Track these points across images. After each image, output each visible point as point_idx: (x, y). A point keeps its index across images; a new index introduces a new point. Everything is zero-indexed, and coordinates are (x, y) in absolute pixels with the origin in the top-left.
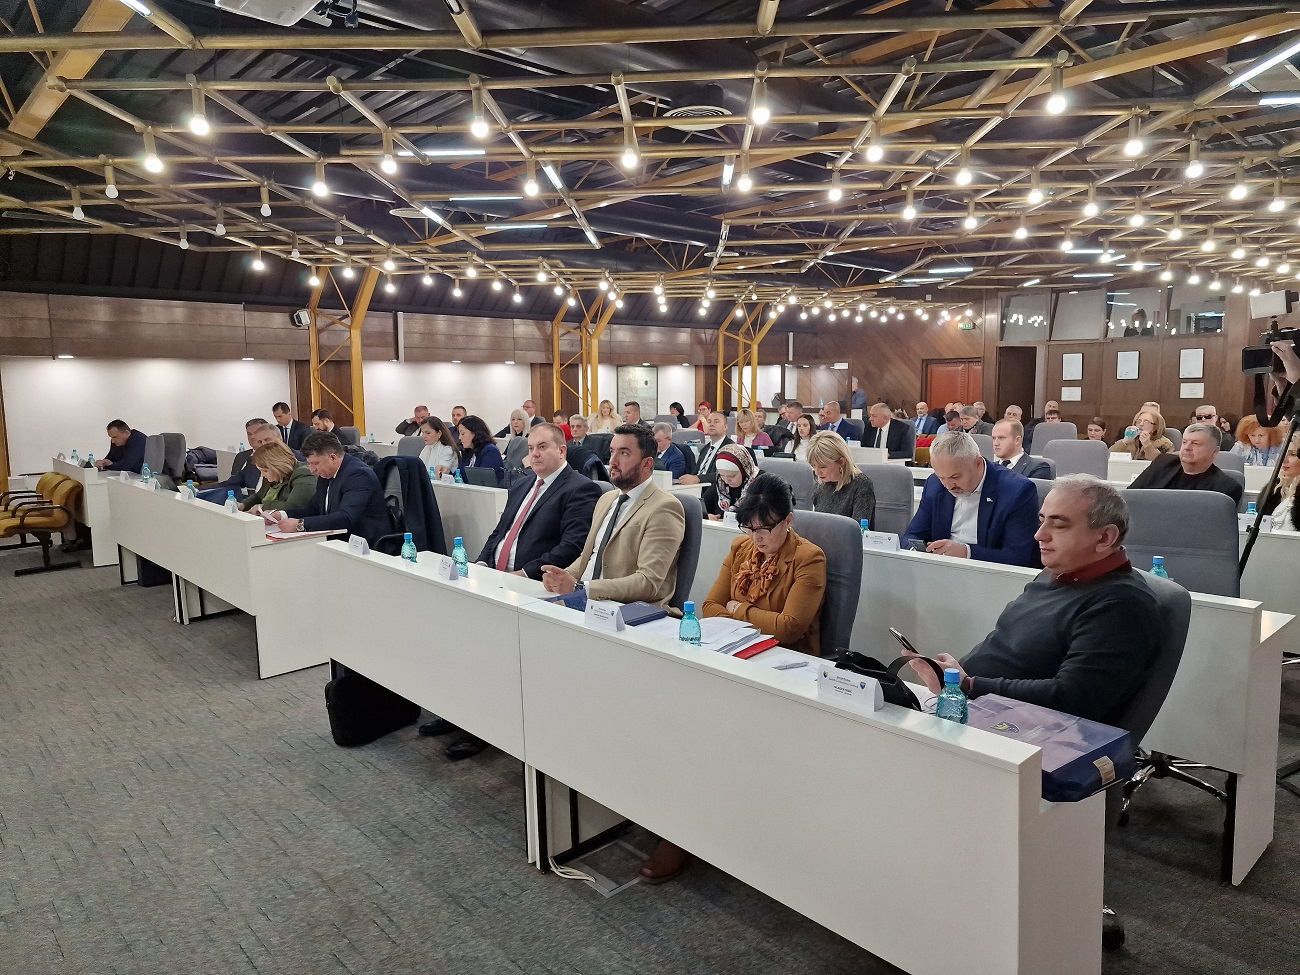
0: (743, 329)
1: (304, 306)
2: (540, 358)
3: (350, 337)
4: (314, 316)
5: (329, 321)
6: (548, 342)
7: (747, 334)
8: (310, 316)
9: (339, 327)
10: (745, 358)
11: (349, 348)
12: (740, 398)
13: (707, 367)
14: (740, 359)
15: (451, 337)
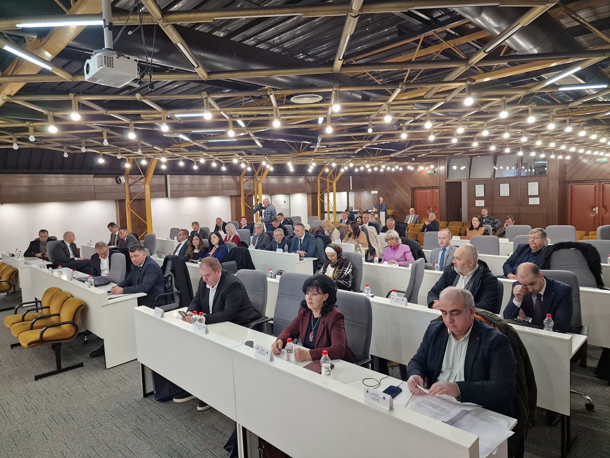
0: (329, 176)
1: (122, 174)
2: (234, 193)
3: (145, 188)
4: (127, 179)
5: (134, 181)
6: (238, 186)
7: (331, 178)
8: (125, 179)
9: (138, 183)
10: (330, 189)
11: (144, 193)
12: (329, 207)
14: (328, 189)
15: (192, 185)
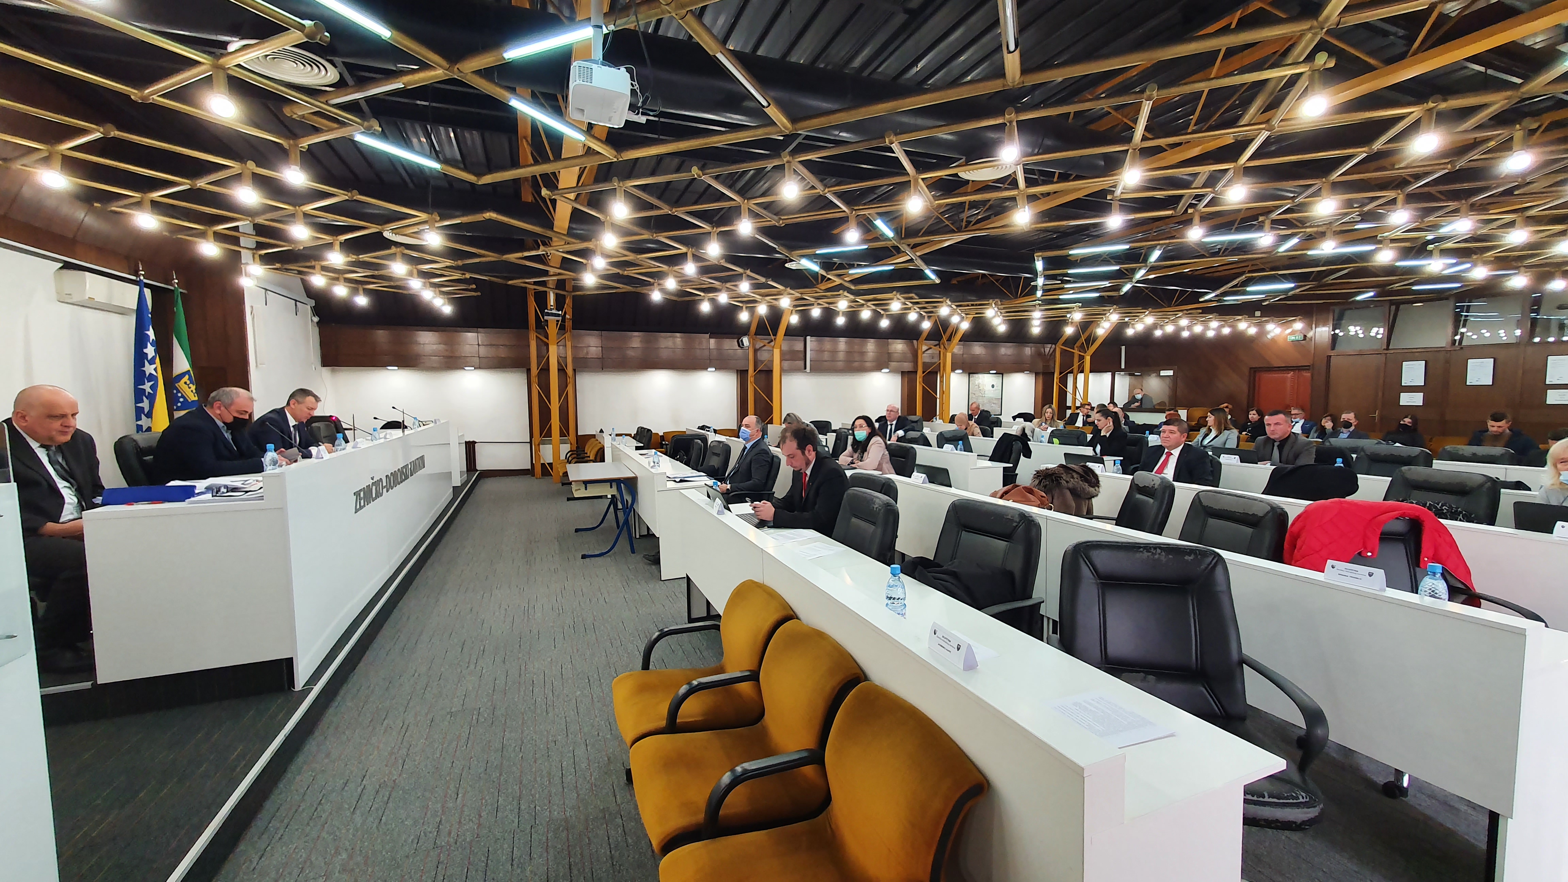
0: (1078, 344)
1: (745, 334)
2: (908, 367)
3: (773, 355)
4: (753, 342)
5: (762, 345)
6: (915, 356)
7: (1083, 348)
8: (750, 342)
9: (767, 348)
10: (1079, 366)
11: (772, 363)
12: (1074, 400)
13: (1044, 374)
14: (1075, 368)
